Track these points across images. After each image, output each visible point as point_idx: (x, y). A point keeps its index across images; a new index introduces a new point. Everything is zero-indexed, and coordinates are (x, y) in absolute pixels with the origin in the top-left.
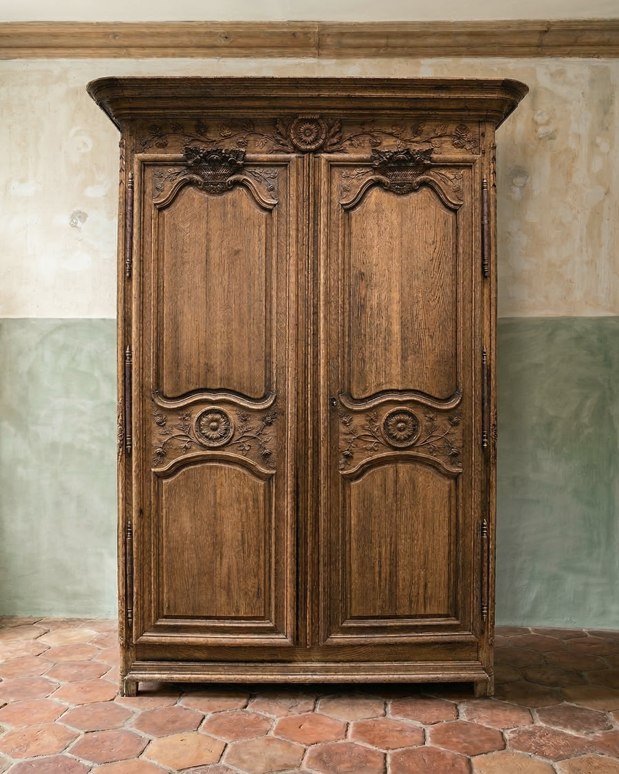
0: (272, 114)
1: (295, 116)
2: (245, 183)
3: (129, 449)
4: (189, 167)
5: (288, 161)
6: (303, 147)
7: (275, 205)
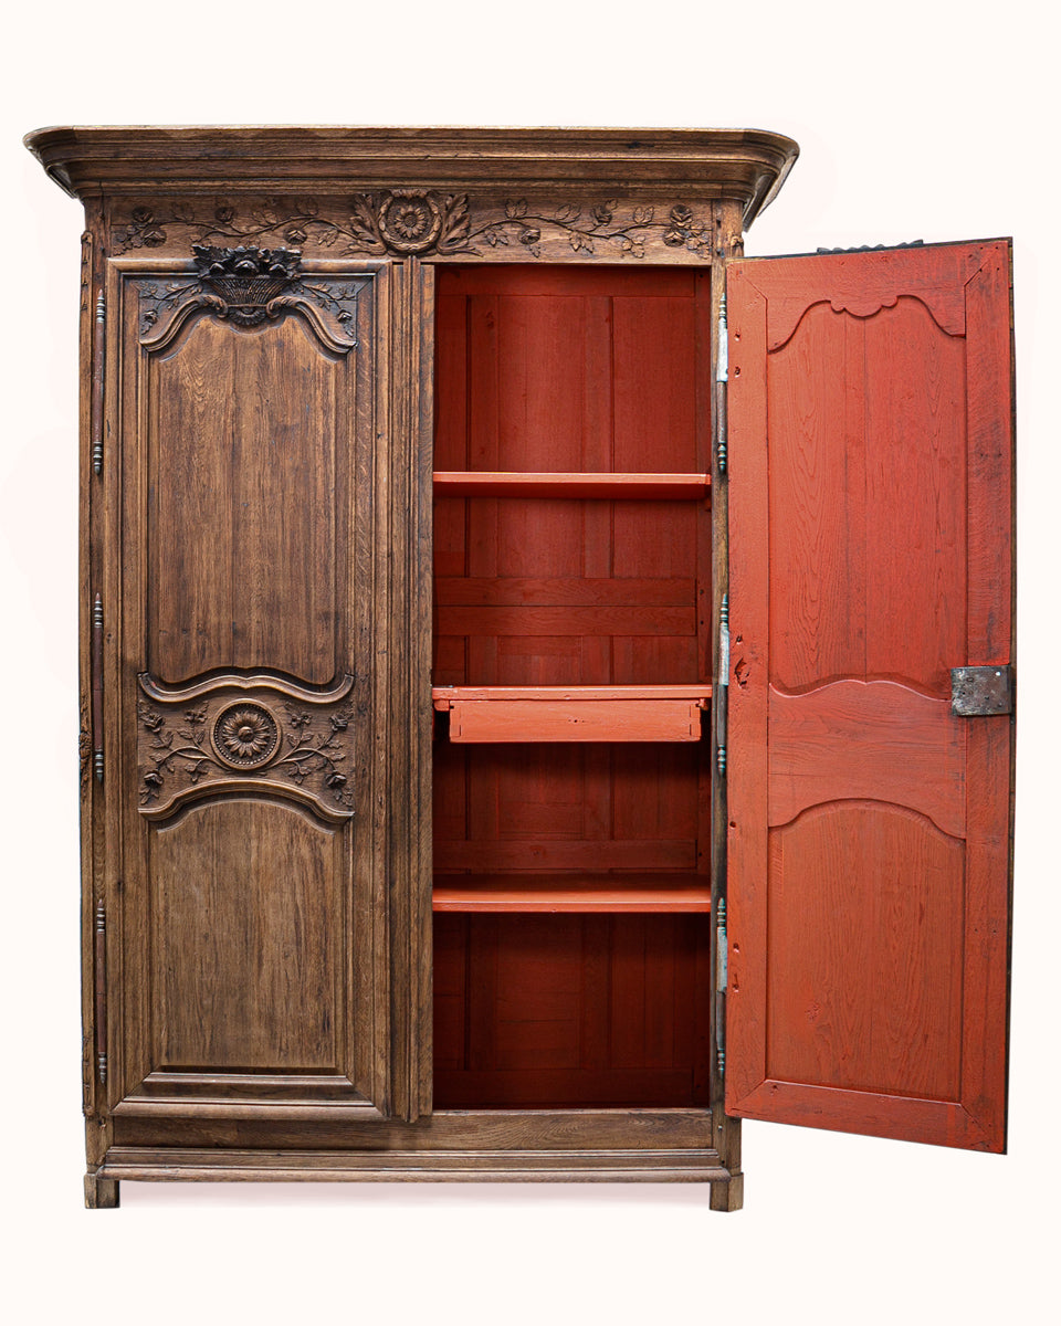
0: (348, 188)
1: (386, 193)
2: (300, 308)
3: (100, 776)
4: (203, 282)
5: (377, 270)
6: (403, 246)
7: (351, 348)
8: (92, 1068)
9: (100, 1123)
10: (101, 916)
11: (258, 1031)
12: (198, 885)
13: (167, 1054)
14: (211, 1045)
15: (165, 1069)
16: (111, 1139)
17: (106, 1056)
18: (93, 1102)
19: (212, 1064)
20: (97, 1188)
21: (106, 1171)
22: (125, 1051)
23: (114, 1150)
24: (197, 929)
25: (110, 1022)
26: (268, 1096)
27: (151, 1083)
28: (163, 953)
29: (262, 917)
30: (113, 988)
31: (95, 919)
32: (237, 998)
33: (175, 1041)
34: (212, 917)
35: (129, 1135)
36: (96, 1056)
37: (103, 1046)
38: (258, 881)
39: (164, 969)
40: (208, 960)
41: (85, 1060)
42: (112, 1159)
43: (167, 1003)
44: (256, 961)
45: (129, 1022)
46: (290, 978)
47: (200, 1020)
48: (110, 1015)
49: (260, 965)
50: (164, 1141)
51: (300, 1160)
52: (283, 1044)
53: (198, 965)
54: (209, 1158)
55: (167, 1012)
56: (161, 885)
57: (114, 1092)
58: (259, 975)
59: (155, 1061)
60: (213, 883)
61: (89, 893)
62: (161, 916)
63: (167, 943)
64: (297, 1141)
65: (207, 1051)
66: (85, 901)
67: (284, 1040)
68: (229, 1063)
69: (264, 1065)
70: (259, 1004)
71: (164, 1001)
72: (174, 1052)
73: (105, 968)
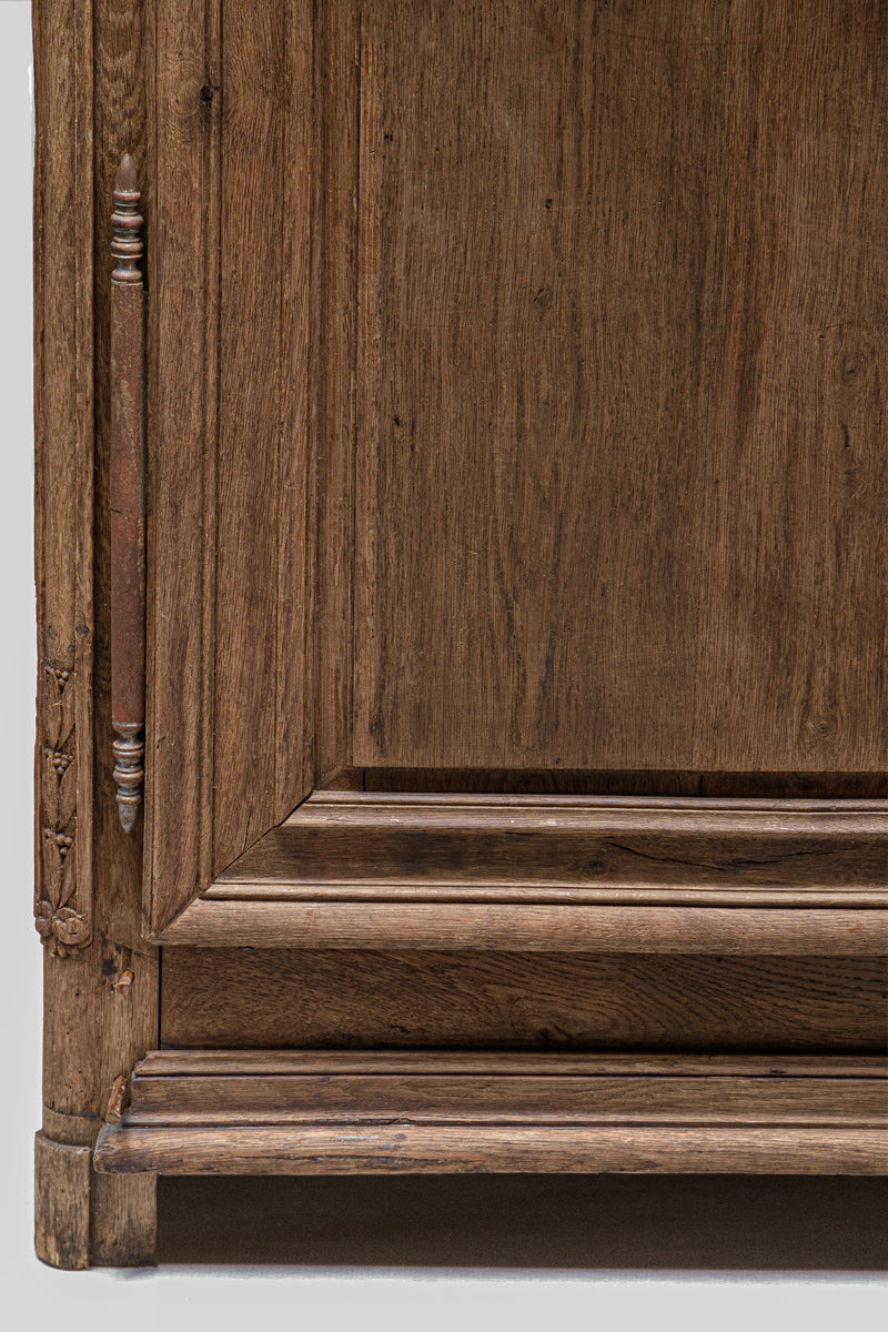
8: (84, 775)
9: (109, 968)
10: (129, 219)
11: (727, 644)
12: (517, 102)
13: (377, 727)
14: (544, 686)
15: (364, 780)
16: (149, 1022)
17: (140, 736)
18: (84, 894)
19: (544, 762)
20: (92, 1198)
21: (137, 1142)
22: (214, 717)
23: (161, 1063)
24: (509, 273)
25: (162, 616)
26: (751, 873)
27: (313, 833)
28: (370, 361)
29: (763, 228)
30: (175, 489)
31: (104, 232)
32: (651, 528)
33: (409, 680)
34: (567, 230)
35: (218, 1009)
36: (103, 732)
37: (133, 700)
38: (756, 84)
39: (373, 420)
40: (545, 386)
41: (51, 746)
42: (157, 1094)
43: (380, 544)
44: (732, 387)
45: (234, 611)
46: (860, 453)
47: (508, 607)
48: (163, 588)
49: (746, 401)
50: (350, 1029)
51: (852, 1090)
52: (818, 692)
53: (507, 403)
54: (519, 1088)
55: (382, 576)
56: (371, 104)
57: (173, 867)
58: (740, 442)
59: (329, 750)
60: (575, 98)
61: (75, 130)
62: (369, 222)
63: (389, 322)
64: (845, 1023)
65: (529, 717)
66: (59, 158)
67: (822, 676)
68: (612, 759)
69: (742, 765)
70: (733, 546)
71: (368, 538)
72: (405, 717)
73: (147, 418)
